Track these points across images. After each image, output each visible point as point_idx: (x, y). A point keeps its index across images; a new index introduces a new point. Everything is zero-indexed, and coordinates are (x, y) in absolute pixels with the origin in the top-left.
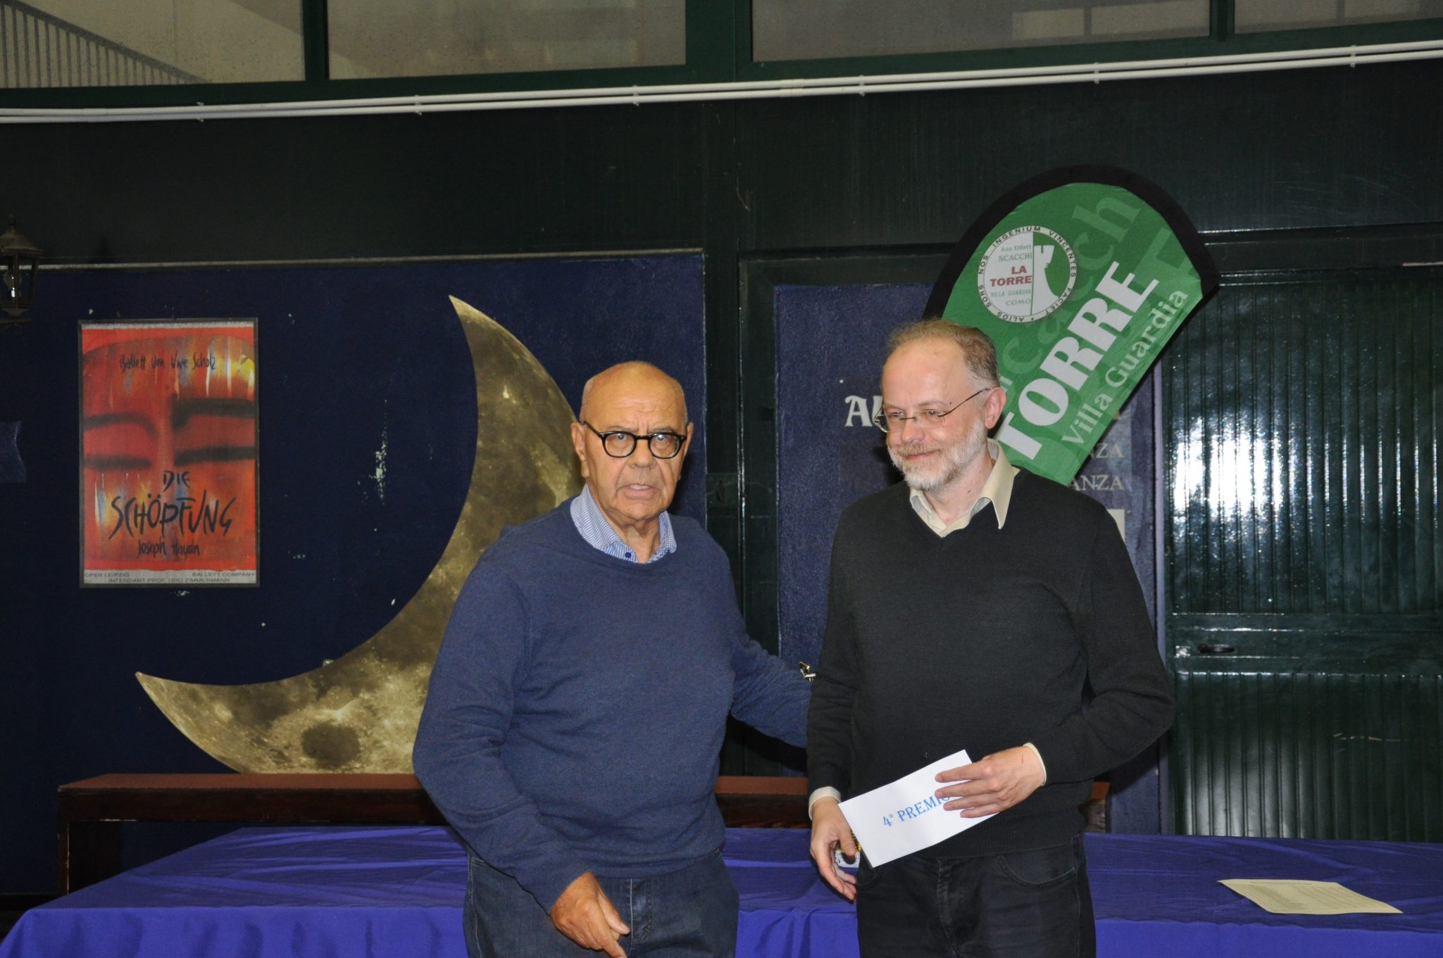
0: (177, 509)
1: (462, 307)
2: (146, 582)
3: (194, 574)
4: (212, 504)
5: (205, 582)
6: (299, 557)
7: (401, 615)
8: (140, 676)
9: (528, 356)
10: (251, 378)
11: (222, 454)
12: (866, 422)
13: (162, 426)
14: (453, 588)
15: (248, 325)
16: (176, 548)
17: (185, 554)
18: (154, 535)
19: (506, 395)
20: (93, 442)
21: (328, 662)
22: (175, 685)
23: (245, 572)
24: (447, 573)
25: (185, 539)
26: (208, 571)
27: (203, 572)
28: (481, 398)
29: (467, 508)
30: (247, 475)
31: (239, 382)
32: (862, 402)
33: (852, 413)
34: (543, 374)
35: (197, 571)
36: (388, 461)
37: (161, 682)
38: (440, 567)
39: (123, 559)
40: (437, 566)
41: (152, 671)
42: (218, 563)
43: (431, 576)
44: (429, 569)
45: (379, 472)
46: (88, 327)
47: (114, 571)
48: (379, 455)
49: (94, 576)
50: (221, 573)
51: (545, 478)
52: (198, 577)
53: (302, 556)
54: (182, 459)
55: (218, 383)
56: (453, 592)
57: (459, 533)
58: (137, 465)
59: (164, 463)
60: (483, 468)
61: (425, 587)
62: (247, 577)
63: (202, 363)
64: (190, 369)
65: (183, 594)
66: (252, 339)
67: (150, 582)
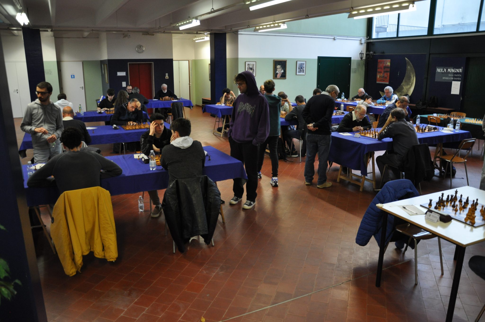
0: (383, 77)
1: (406, 59)
2: (381, 83)
3: (384, 83)
4: (386, 76)
8: (380, 91)
9: (411, 64)
10: (390, 65)
11: (387, 72)
12: (438, 71)
13: (383, 69)
15: (390, 60)
16: (383, 80)
17: (384, 81)
18: (382, 79)
19: (409, 67)
20: (379, 70)
22: (382, 92)
25: (384, 79)
28: (407, 67)
29: (405, 78)
30: (389, 74)
31: (389, 65)
33: (437, 70)
34: (412, 65)
36: (399, 73)
37: (381, 92)
39: (381, 80)
41: (381, 91)
42: (386, 82)
44: (401, 83)
45: (398, 74)
46: (379, 60)
48: (399, 72)
49: (378, 82)
51: (411, 75)
54: (384, 72)
55: (387, 65)
57: (404, 80)
58: (381, 72)
59: (383, 72)
60: (406, 74)
63: (386, 63)
64: (385, 64)
66: (390, 61)
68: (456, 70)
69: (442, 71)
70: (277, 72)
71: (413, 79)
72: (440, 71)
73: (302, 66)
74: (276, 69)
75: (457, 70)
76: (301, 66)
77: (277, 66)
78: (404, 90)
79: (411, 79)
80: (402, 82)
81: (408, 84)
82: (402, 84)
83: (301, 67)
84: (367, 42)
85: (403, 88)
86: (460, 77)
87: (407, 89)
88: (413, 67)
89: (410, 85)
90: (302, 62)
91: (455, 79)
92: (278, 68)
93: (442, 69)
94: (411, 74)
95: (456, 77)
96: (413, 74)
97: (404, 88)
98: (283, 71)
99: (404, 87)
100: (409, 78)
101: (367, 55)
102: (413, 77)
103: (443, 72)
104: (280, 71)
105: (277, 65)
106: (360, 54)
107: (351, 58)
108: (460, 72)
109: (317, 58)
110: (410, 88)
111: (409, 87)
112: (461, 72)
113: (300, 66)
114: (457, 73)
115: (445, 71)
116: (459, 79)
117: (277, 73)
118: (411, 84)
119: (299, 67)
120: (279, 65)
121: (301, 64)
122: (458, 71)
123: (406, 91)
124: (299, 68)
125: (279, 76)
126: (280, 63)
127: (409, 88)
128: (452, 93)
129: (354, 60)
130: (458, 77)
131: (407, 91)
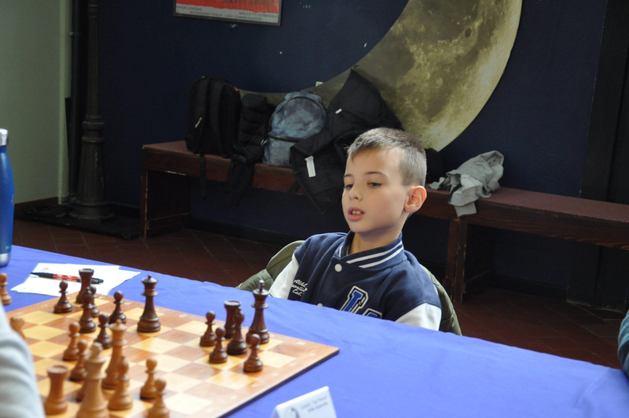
2: (211, 15)
3: (240, 13)
5: (247, 19)
6: (307, 7)
7: (369, 55)
14: (407, 39)
21: (318, 83)
23: (272, 14)
24: (403, 27)
26: (249, 12)
27: (246, 12)
35: (242, 11)
38: (399, 22)
40: (397, 21)
42: (255, 6)
43: (392, 28)
44: (391, 23)
47: (193, 6)
49: (181, 9)
50: (257, 13)
52: (243, 15)
53: (308, 6)
56: (406, 41)
61: (387, 35)
62: (273, 18)
65: (234, 26)
67: (214, 16)
78: (413, 72)
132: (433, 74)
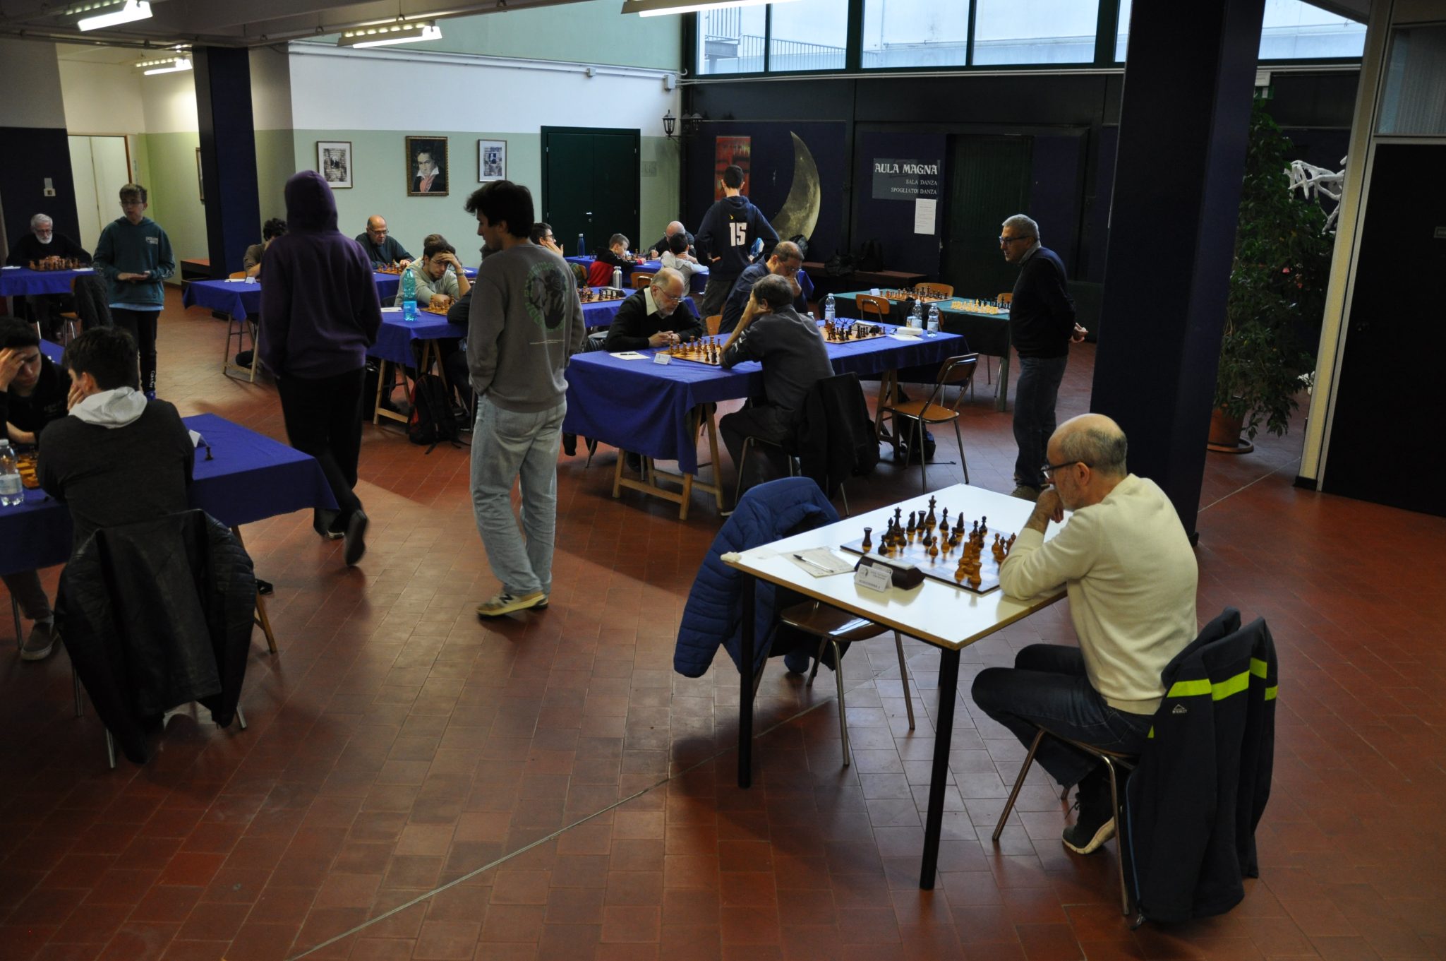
1: (793, 134)
9: (806, 148)
10: (749, 152)
12: (880, 171)
15: (749, 138)
19: (801, 159)
20: (719, 167)
28: (796, 159)
29: (792, 189)
31: (747, 153)
32: (879, 165)
33: (876, 168)
34: (809, 153)
36: (776, 177)
44: (783, 205)
45: (774, 178)
46: (718, 137)
48: (774, 174)
51: (809, 182)
55: (742, 152)
57: (790, 196)
60: (796, 178)
63: (739, 147)
64: (737, 149)
66: (749, 141)
68: (923, 169)
69: (888, 171)
70: (419, 174)
71: (815, 193)
72: (884, 170)
73: (495, 155)
74: (414, 165)
75: (926, 167)
76: (492, 155)
77: (416, 157)
78: (791, 222)
79: (809, 194)
80: (784, 201)
81: (801, 207)
82: (785, 206)
83: (492, 159)
84: (684, 86)
85: (788, 219)
86: (934, 187)
87: (799, 219)
88: (811, 159)
89: (808, 209)
90: (495, 145)
91: (922, 191)
92: (421, 163)
93: (888, 165)
94: (809, 177)
95: (925, 187)
96: (813, 177)
97: (792, 217)
98: (436, 172)
99: (790, 214)
100: (805, 189)
101: (683, 122)
102: (815, 185)
103: (891, 172)
104: (428, 170)
105: (419, 154)
106: (664, 119)
107: (638, 131)
108: (934, 172)
109: (539, 131)
110: (807, 216)
111: (803, 214)
112: (936, 173)
113: (490, 154)
114: (926, 177)
115: (896, 171)
116: (930, 192)
117: (420, 177)
118: (808, 205)
119: (487, 159)
120: (424, 151)
121: (492, 149)
122: (929, 172)
123: (796, 225)
124: (486, 162)
125: (425, 186)
126: (428, 148)
127: (803, 217)
128: (918, 230)
129: (648, 138)
130: (928, 187)
131: (798, 225)
132: (797, 223)
